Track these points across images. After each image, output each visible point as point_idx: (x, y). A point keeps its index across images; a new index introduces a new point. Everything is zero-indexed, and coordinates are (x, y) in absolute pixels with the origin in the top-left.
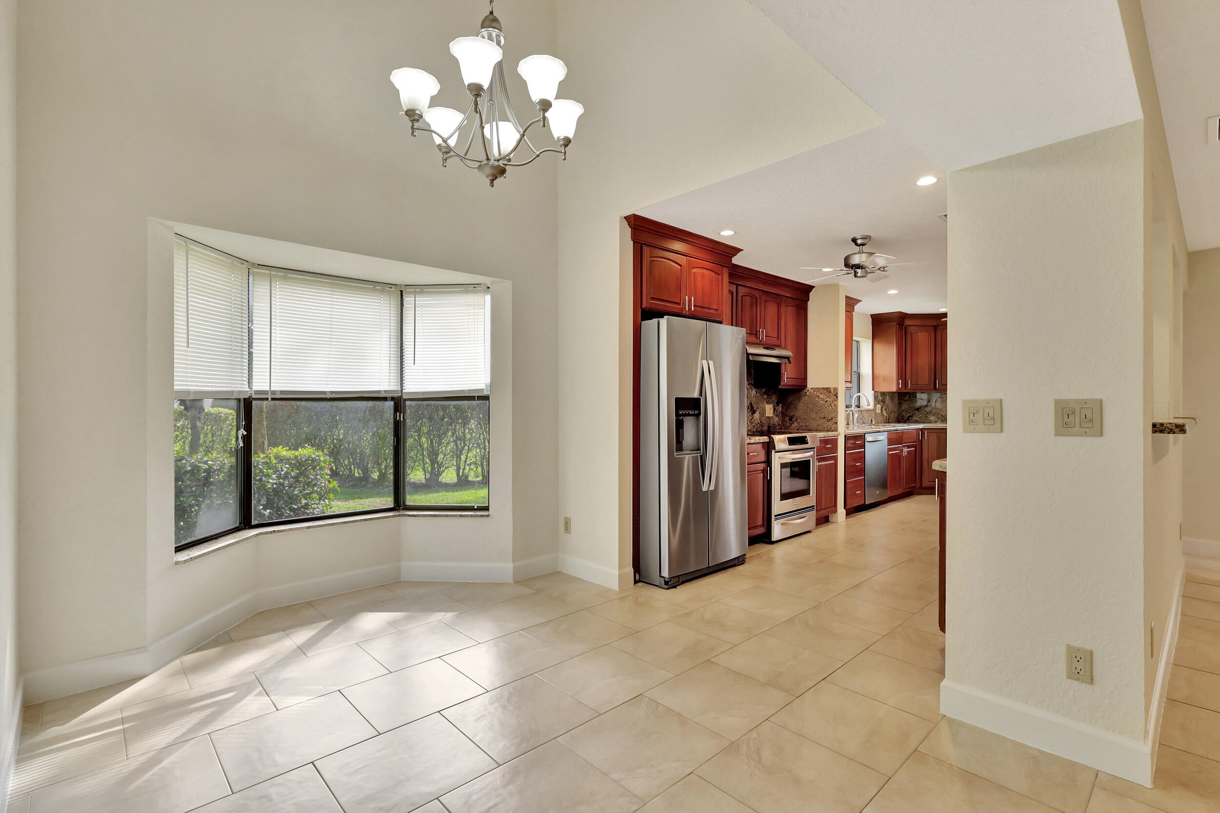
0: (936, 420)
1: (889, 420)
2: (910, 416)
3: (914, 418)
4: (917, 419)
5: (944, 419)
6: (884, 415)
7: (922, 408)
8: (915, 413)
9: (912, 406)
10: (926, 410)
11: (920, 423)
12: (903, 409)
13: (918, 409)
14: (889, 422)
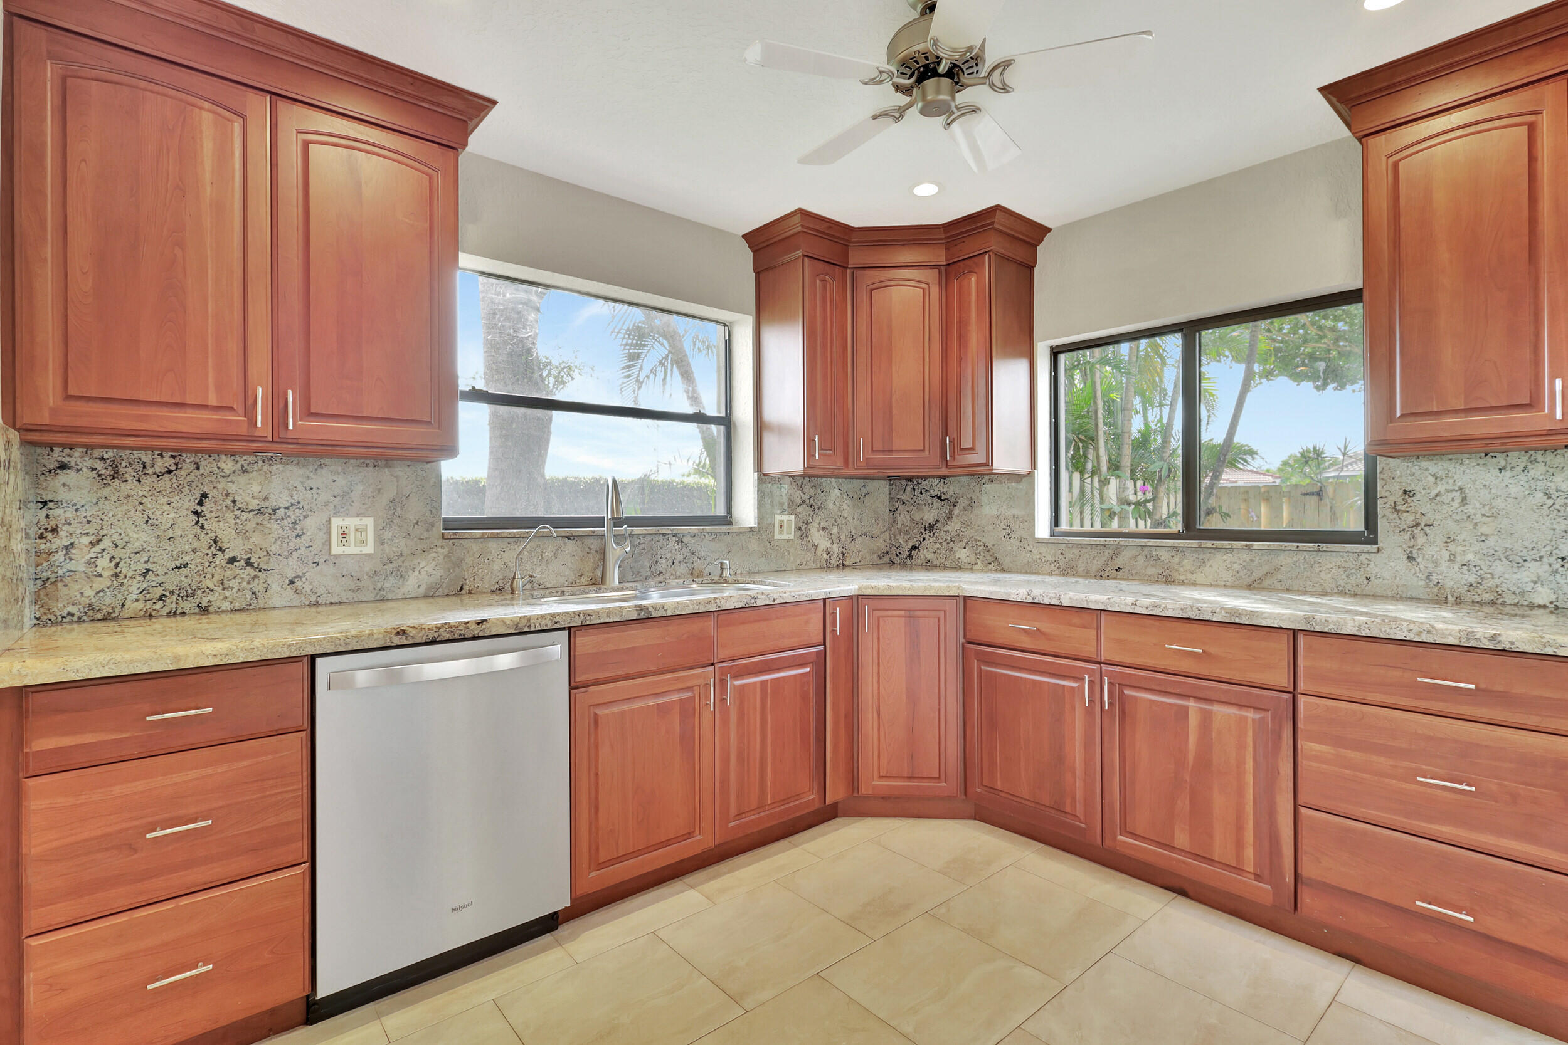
0: (973, 559)
1: (844, 558)
2: (914, 548)
3: (924, 554)
4: (930, 556)
5: (990, 559)
6: (816, 547)
7: (939, 525)
8: (924, 539)
9: (917, 518)
10: (949, 528)
11: (936, 566)
12: (899, 525)
13: (931, 527)
14: (842, 566)
